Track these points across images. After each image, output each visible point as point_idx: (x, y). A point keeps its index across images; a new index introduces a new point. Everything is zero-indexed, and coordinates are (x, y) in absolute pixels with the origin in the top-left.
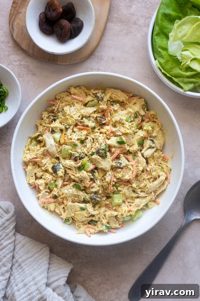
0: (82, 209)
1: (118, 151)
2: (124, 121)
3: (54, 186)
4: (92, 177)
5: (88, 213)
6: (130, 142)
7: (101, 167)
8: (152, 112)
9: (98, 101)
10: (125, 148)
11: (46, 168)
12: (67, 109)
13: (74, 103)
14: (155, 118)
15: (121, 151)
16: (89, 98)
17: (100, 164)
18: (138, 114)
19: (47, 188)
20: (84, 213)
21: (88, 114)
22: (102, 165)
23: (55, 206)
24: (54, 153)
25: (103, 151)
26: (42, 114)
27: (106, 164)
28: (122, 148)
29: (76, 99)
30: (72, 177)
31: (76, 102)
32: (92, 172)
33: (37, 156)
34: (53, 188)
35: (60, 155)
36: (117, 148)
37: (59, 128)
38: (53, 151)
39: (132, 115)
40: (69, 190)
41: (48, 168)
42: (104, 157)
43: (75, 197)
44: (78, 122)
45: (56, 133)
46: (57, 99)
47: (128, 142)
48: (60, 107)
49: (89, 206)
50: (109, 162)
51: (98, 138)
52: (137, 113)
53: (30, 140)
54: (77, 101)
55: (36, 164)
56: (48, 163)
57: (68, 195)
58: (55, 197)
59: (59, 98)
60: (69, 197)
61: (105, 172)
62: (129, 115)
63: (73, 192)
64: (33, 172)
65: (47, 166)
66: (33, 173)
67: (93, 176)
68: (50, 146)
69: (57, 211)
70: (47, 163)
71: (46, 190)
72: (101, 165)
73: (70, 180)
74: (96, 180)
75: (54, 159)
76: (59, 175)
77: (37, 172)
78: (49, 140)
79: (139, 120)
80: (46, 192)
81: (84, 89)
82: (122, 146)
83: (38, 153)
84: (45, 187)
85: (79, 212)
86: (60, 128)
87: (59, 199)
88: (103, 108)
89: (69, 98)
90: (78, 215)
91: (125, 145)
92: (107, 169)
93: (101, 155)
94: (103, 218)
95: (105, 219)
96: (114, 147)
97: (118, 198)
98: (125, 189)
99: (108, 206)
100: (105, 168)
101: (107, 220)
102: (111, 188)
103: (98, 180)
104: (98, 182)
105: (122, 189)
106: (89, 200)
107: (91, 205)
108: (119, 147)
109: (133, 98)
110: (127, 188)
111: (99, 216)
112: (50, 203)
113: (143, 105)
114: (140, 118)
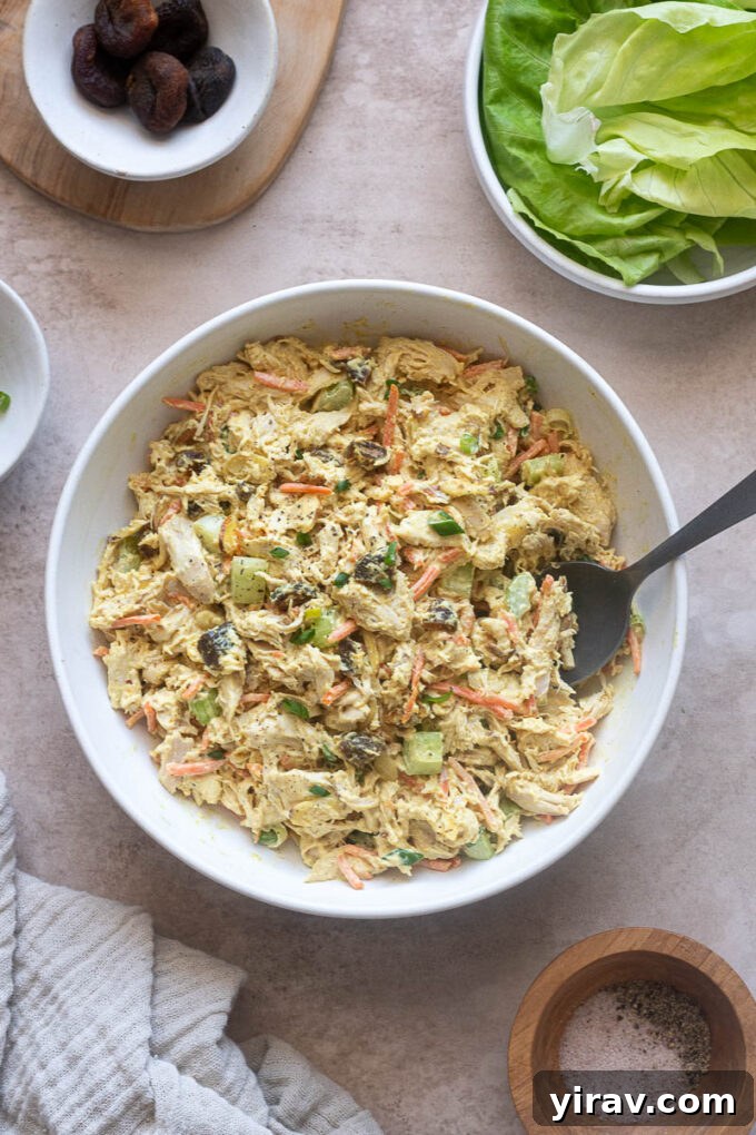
0: (320, 792)
1: (434, 566)
2: (456, 453)
3: (210, 711)
4: (343, 667)
5: (341, 804)
6: (480, 528)
7: (375, 625)
8: (554, 415)
9: (354, 386)
10: (461, 547)
11: (178, 645)
12: (240, 423)
13: (264, 401)
14: (566, 436)
15: (448, 561)
16: (320, 380)
17: (372, 614)
18: (503, 425)
19: (187, 720)
20: (326, 806)
21: (318, 438)
22: (377, 617)
23: (222, 784)
24: (202, 591)
25: (382, 564)
26: (150, 451)
27: (394, 612)
28: (451, 548)
29: (269, 386)
30: (274, 674)
31: (273, 398)
32: (343, 647)
33: (142, 605)
34: (209, 719)
35: (228, 595)
36: (433, 549)
37: (216, 496)
38: (201, 582)
39: (483, 429)
40: (266, 722)
41: (183, 645)
42: (383, 587)
43: (288, 746)
44: (286, 468)
45: (208, 514)
46: (202, 390)
47: (473, 528)
48: (215, 418)
49: (343, 781)
50: (403, 605)
51: (361, 521)
52: (500, 421)
53: (110, 549)
54: (276, 393)
55: (139, 634)
56: (182, 626)
57: (263, 742)
58: (218, 753)
59: (209, 386)
60: (265, 746)
61: (388, 640)
62: (473, 430)
63: (280, 730)
64: (131, 663)
65: (183, 641)
66: (130, 668)
67: (348, 665)
68: (187, 564)
69: (230, 804)
70: (182, 629)
71: (183, 729)
72: (374, 618)
73: (267, 685)
74: (359, 676)
75: (206, 612)
76: (226, 668)
77: (144, 665)
78: (184, 542)
79: (508, 447)
80: (184, 735)
81: (301, 347)
82: (451, 542)
83: (144, 595)
84: (179, 717)
85: (305, 803)
86: (222, 495)
87: (232, 758)
88: (372, 410)
89: (244, 386)
90: (306, 813)
91: (460, 538)
92: (399, 633)
93: (373, 580)
94: (391, 822)
95: (398, 828)
96: (421, 546)
97: (430, 748)
98: (457, 711)
99: (409, 782)
100: (391, 628)
101: (404, 829)
102: (410, 707)
103: (366, 678)
104: (366, 686)
105: (448, 711)
106: (340, 756)
107: (350, 774)
108: (440, 548)
109: (480, 367)
110: (465, 709)
111: (377, 814)
112: (200, 776)
113: (520, 390)
114: (514, 440)
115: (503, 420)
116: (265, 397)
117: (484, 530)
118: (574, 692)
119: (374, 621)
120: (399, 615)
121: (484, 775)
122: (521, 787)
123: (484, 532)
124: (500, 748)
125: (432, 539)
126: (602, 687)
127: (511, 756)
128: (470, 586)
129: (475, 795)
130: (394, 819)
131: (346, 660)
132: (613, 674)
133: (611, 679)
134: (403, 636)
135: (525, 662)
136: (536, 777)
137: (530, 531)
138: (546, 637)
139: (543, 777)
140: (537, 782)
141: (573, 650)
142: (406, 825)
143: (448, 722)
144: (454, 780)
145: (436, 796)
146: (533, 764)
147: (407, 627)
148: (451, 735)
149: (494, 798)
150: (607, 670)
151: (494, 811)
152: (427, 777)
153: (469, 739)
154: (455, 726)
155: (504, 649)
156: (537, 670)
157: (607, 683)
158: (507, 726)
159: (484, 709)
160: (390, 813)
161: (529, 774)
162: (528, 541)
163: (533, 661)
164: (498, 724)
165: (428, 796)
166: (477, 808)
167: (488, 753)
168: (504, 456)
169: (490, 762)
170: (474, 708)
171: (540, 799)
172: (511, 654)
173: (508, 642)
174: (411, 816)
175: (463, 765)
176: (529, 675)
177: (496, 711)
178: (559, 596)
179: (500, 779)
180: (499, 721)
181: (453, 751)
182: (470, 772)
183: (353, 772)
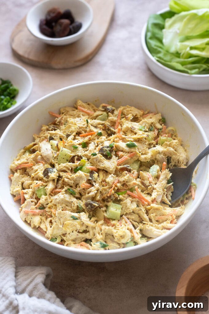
0: (75, 219)
1: (126, 156)
2: (137, 130)
3: (42, 193)
4: (90, 178)
5: (82, 223)
6: (142, 149)
7: (103, 166)
8: (170, 128)
9: (107, 113)
10: (136, 152)
11: (37, 174)
12: (71, 120)
13: (80, 115)
14: (174, 135)
15: (131, 157)
16: (98, 113)
17: (102, 163)
18: (153, 127)
19: (34, 197)
20: (76, 222)
21: (94, 124)
22: (104, 164)
23: (41, 219)
24: (48, 157)
25: (108, 148)
26: (42, 127)
28: (132, 152)
29: (83, 111)
30: (66, 180)
31: (83, 115)
32: (92, 172)
33: (28, 161)
34: (41, 195)
35: (56, 162)
36: (126, 152)
37: (59, 135)
38: (49, 154)
39: (147, 125)
40: (62, 196)
41: (38, 174)
42: (108, 157)
43: (67, 205)
44: (83, 130)
45: (55, 140)
46: (61, 112)
47: (141, 149)
48: (63, 118)
49: (84, 216)
50: (114, 162)
51: (104, 141)
52: (152, 125)
54: (83, 113)
55: (24, 171)
56: (39, 169)
57: (58, 201)
58: (42, 207)
59: (63, 112)
60: (59, 203)
61: (106, 172)
62: (144, 125)
63: (65, 197)
64: (20, 180)
65: (38, 173)
66: (20, 181)
67: (92, 178)
68: (45, 150)
69: (42, 226)
70: (39, 170)
71: (32, 200)
73: (64, 183)
74: (95, 182)
75: (48, 165)
77: (24, 181)
78: (46, 148)
79: (155, 133)
80: (32, 202)
81: (94, 106)
82: (133, 150)
83: (29, 158)
84: (32, 196)
85: (69, 221)
86: (61, 135)
87: (47, 209)
88: (113, 119)
89: (76, 112)
90: (68, 225)
91: (135, 149)
92: (111, 169)
93: (105, 153)
94: (99, 233)
95: (101, 235)
96: (122, 151)
97: (116, 208)
98: (128, 199)
99: (107, 221)
100: (108, 167)
101: (103, 236)
102: (111, 191)
103: (97, 183)
104: (97, 185)
105: (124, 198)
106: (84, 207)
107: (86, 215)
108: (128, 152)
109: (148, 114)
110: (130, 199)
111: (94, 230)
112: (34, 215)
113: (160, 120)
114: (156, 132)
115: (153, 125)
116: (80, 114)
117: (144, 150)
118: (171, 204)
119: (103, 165)
120: (112, 165)
121: (135, 223)
122: (148, 227)
123: (144, 151)
124: (142, 213)
125: (127, 149)
126: (180, 206)
127: (145, 217)
128: (137, 167)
129: (131, 227)
130: (100, 232)
131: (91, 176)
132: (185, 203)
133: (185, 204)
134: (112, 171)
135: (154, 189)
136: (154, 225)
137: (159, 153)
138: (162, 183)
139: (156, 225)
140: (154, 227)
141: (171, 196)
142: (104, 235)
143: (124, 202)
144: (124, 222)
145: (116, 226)
146: (153, 220)
147: (114, 168)
148: (124, 207)
149: (138, 230)
150: (182, 202)
151: (137, 233)
152: (114, 220)
153: (131, 208)
154: (126, 204)
155: (147, 183)
156: (158, 191)
157: (182, 205)
158: (145, 208)
159: (137, 200)
160: (99, 229)
161: (151, 223)
162: (158, 156)
163: (157, 189)
164: (142, 206)
165: (113, 225)
166: (131, 231)
167: (137, 216)
168: (153, 136)
169: (138, 220)
170: (134, 199)
171: (155, 231)
172: (149, 186)
173: (148, 182)
174: (106, 232)
175: (128, 219)
176: (155, 193)
177: (141, 201)
178: (166, 174)
179: (141, 226)
180: (143, 205)
181: (125, 213)
182: (130, 221)
183: (88, 214)
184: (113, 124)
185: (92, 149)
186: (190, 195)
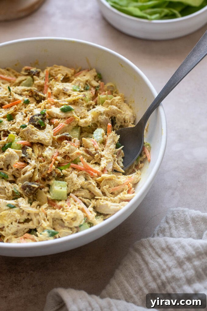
0: (11, 207)
1: (62, 124)
2: (70, 91)
4: (23, 155)
6: (81, 112)
7: (37, 138)
8: (108, 84)
9: (32, 77)
10: (73, 116)
14: (114, 92)
15: (69, 123)
16: (20, 78)
17: (35, 134)
18: (89, 85)
20: (14, 211)
21: (19, 91)
22: (38, 135)
25: (40, 116)
28: (69, 117)
29: (1, 77)
31: (3, 83)
32: (24, 148)
36: (62, 119)
39: (81, 84)
42: (41, 127)
47: (78, 112)
49: (23, 203)
50: (49, 132)
54: (4, 81)
61: (42, 145)
62: (77, 85)
67: (25, 154)
72: (36, 136)
74: (30, 159)
79: (92, 93)
82: (69, 114)
85: (5, 212)
88: (39, 83)
90: (5, 216)
91: (73, 113)
92: (47, 141)
93: (36, 123)
94: (44, 220)
95: (48, 221)
96: (57, 118)
97: (61, 186)
98: (72, 173)
99: (52, 203)
100: (43, 139)
101: (50, 222)
102: (51, 167)
103: (33, 160)
104: (33, 162)
105: (69, 173)
106: (21, 192)
107: (26, 200)
108: (65, 118)
109: (81, 72)
110: (76, 172)
111: (38, 217)
113: (95, 77)
114: (93, 91)
115: (89, 83)
117: (82, 112)
118: (124, 172)
119: (36, 137)
120: (47, 135)
121: (86, 201)
122: (103, 202)
123: (82, 114)
124: (92, 187)
125: (62, 115)
126: (136, 171)
127: (97, 190)
128: (78, 134)
129: (83, 205)
130: (45, 218)
132: (140, 167)
133: (140, 169)
134: (49, 143)
135: (102, 156)
136: (109, 199)
137: (101, 114)
139: (112, 198)
140: (110, 201)
141: (123, 162)
142: (51, 220)
143: (69, 177)
144: (73, 201)
145: (64, 207)
146: (107, 193)
147: (50, 139)
148: (70, 183)
149: (91, 208)
150: (137, 166)
151: (91, 212)
152: (61, 200)
153: (78, 183)
154: (72, 179)
155: (92, 151)
156: (107, 159)
157: (138, 170)
158: (95, 180)
159: (84, 172)
160: (43, 214)
161: (106, 198)
162: (101, 118)
163: (105, 155)
164: (91, 179)
165: (60, 207)
166: (83, 210)
167: (87, 191)
168: (90, 96)
169: (89, 196)
170: (81, 172)
171: (111, 205)
172: (95, 154)
173: (94, 149)
174: (52, 217)
175: (77, 196)
176: (103, 160)
177: (89, 173)
178: (113, 137)
179: (93, 202)
180: (92, 178)
181: (72, 190)
182: (80, 199)
183: (27, 199)
184: (41, 88)
185: (20, 120)
186: (144, 157)
